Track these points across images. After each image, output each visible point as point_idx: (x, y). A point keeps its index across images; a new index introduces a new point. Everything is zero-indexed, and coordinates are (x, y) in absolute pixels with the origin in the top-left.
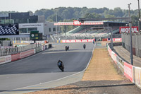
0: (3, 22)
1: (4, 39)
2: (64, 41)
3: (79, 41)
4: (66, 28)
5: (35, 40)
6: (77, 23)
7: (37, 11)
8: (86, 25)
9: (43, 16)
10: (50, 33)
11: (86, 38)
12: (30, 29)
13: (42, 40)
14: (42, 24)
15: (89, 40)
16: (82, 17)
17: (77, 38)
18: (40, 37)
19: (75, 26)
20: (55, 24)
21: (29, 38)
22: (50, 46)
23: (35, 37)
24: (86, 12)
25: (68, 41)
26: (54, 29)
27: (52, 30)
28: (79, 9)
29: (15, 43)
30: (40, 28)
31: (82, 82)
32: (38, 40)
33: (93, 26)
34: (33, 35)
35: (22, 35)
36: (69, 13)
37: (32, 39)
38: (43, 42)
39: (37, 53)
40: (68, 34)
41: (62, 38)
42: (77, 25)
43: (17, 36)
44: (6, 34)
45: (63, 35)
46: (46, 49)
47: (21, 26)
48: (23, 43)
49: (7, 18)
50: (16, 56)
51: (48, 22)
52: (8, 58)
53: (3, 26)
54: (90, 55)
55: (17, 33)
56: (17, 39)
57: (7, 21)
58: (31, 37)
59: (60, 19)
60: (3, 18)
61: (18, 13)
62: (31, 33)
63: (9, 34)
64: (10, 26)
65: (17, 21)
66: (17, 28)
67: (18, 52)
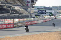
0: (41, 9)
2: (60, 17)
9: (54, 8)
12: (49, 12)
13: (53, 16)
14: (54, 11)
22: (56, 18)
27: (57, 13)
29: (44, 16)
30: (53, 12)
35: (47, 14)
37: (50, 15)
38: (53, 17)
39: (51, 20)
43: (45, 14)
44: (42, 13)
45: (60, 15)
46: (54, 19)
47: (47, 11)
48: (47, 17)
49: (42, 8)
50: (44, 21)
52: (42, 21)
55: (45, 13)
56: (45, 15)
57: (42, 9)
60: (41, 8)
61: (46, 7)
63: (43, 13)
64: (43, 11)
65: (46, 9)
66: (45, 12)
67: (45, 19)
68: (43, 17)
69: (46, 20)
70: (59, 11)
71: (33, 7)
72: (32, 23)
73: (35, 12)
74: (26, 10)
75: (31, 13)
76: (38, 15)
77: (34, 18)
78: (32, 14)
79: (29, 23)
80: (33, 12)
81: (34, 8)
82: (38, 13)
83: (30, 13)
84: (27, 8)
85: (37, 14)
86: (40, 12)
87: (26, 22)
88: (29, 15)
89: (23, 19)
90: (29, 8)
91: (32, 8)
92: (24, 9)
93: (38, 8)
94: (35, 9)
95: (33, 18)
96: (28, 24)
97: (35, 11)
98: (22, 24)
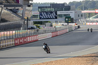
0: (46, 10)
1: (47, 22)
2: (88, 24)
4: (90, 15)
5: (68, 23)
6: (97, 11)
7: (70, 3)
9: (74, 6)
10: (79, 18)
12: (65, 15)
13: (73, 22)
14: (73, 11)
18: (72, 21)
19: (96, 13)
20: (82, 12)
21: (64, 21)
22: (79, 27)
23: (68, 20)
25: (91, 24)
26: (82, 15)
27: (80, 16)
29: (54, 24)
30: (72, 14)
32: (70, 23)
34: (67, 19)
36: (92, 4)
37: (66, 22)
38: (74, 24)
39: (69, 32)
40: (91, 19)
41: (87, 21)
43: (56, 20)
44: (48, 18)
45: (88, 19)
46: (76, 29)
47: (59, 13)
49: (49, 7)
50: (55, 34)
51: (78, 10)
52: (49, 35)
53: (46, 13)
55: (56, 18)
56: (56, 22)
57: (49, 9)
59: (86, 8)
60: (46, 7)
61: (57, 4)
62: (66, 18)
63: (50, 18)
64: (51, 12)
65: (56, 9)
66: (56, 14)
67: (56, 31)
68: (51, 26)
69: (58, 33)
70: (86, 11)
71: (29, 6)
72: (29, 39)
73: (35, 16)
74: (15, 12)
75: (26, 18)
76: (41, 23)
77: (32, 28)
78: (28, 20)
79: (21, 41)
80: (29, 17)
81: (31, 8)
82: (40, 18)
83: (22, 18)
84: (16, 8)
85: (38, 20)
86: (44, 15)
87: (16, 39)
88: (22, 22)
89: (8, 32)
90: (20, 8)
91: (27, 8)
92: (11, 10)
93: (39, 7)
94: (33, 10)
95: (29, 29)
96: (24, 42)
97: (33, 13)
98: (7, 44)
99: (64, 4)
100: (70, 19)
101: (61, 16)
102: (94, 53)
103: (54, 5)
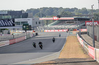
1: (5, 29)
2: (46, 31)
3: (57, 31)
4: (48, 22)
5: (26, 30)
6: (55, 18)
7: (28, 10)
8: (62, 20)
9: (32, 13)
10: (36, 25)
11: (62, 29)
12: (22, 22)
13: (31, 30)
14: (31, 19)
15: (64, 30)
16: (59, 14)
17: (56, 29)
18: (30, 28)
19: (54, 20)
20: (40, 19)
21: (22, 29)
22: (37, 34)
23: (26, 28)
24: (62, 11)
25: (49, 31)
26: (40, 23)
27: (38, 23)
28: (57, 9)
31: (59, 59)
32: (28, 30)
33: (67, 20)
34: (24, 27)
35: (17, 26)
36: (50, 12)
37: (24, 29)
39: (27, 39)
40: (49, 26)
41: (45, 29)
42: (56, 20)
43: (14, 27)
45: (46, 26)
46: (34, 36)
47: (16, 20)
48: (18, 32)
49: (6, 15)
51: (36, 17)
52: (7, 43)
53: (3, 21)
54: (65, 40)
55: (14, 25)
56: (14, 29)
57: (6, 17)
58: (23, 28)
59: (43, 16)
60: (4, 15)
61: (14, 12)
62: (24, 25)
64: (9, 20)
65: (13, 16)
66: (14, 22)
67: (14, 38)
68: (9, 33)
69: (16, 40)
70: (43, 18)
99: (21, 11)
100: (27, 26)
101: (18, 23)
102: (53, 60)
103: (11, 13)
